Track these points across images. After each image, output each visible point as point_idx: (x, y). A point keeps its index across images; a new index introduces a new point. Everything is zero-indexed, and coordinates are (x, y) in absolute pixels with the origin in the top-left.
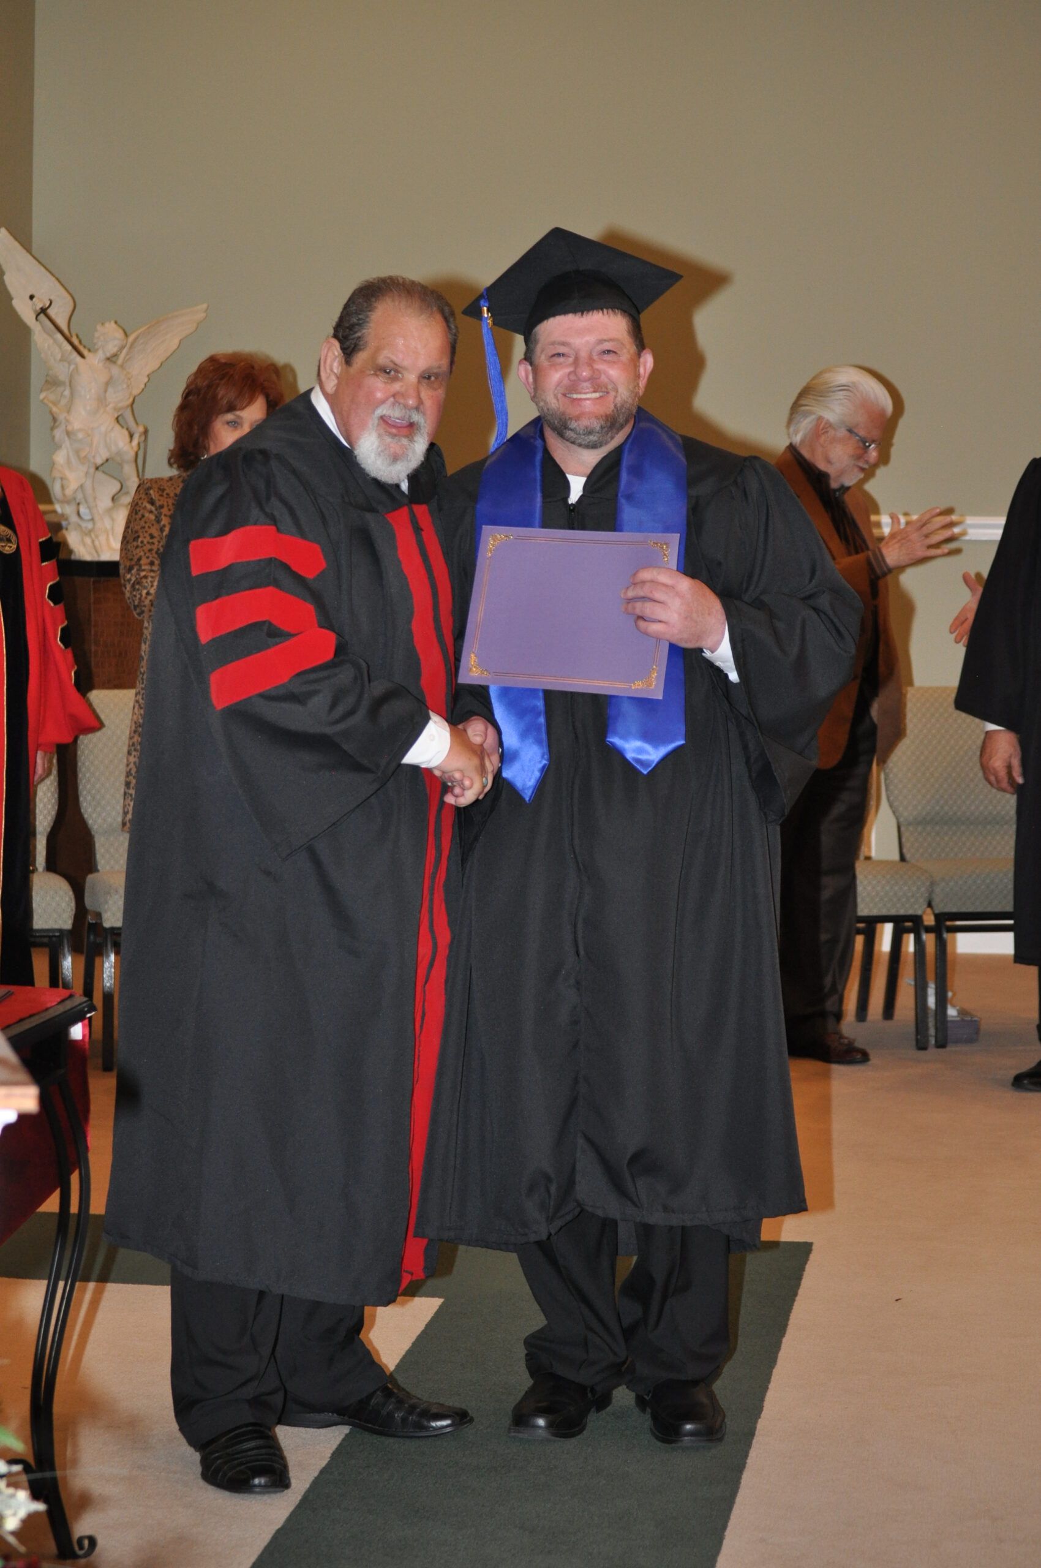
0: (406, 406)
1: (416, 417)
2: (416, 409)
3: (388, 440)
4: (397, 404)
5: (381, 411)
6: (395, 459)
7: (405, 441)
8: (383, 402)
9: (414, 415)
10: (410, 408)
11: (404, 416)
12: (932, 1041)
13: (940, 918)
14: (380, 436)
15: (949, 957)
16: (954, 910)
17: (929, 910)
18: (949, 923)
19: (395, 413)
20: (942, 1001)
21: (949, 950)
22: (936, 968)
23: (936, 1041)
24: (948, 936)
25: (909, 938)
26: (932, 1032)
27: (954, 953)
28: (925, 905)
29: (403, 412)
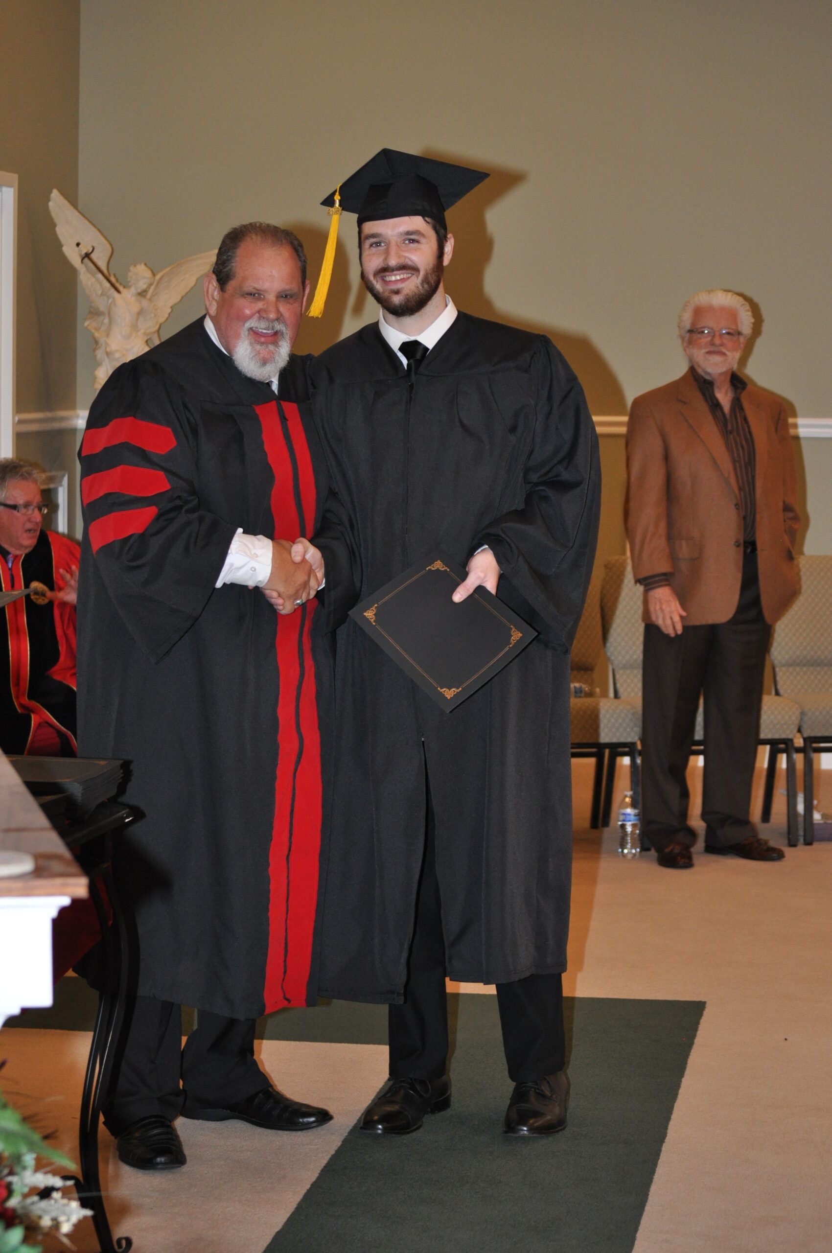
0: (268, 319)
1: (278, 327)
2: (277, 319)
3: (258, 347)
4: (262, 318)
5: (251, 323)
6: (264, 362)
7: (271, 347)
8: (250, 317)
9: (276, 325)
10: (273, 321)
11: (269, 327)
12: (802, 840)
13: (808, 740)
14: (251, 344)
15: (815, 773)
16: (819, 734)
17: (798, 735)
18: (814, 745)
19: (261, 326)
20: (809, 808)
21: (815, 767)
22: (805, 781)
23: (805, 840)
24: (814, 756)
25: (781, 759)
26: (801, 832)
27: (819, 770)
28: (795, 731)
29: (267, 324)
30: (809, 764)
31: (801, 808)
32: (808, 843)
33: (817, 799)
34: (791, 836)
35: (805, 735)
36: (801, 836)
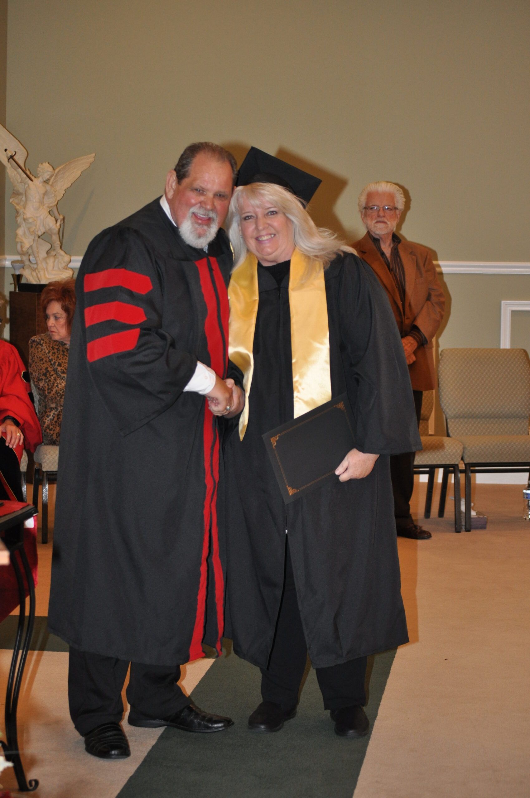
0: (206, 209)
1: (212, 215)
2: (212, 210)
3: (197, 226)
5: (194, 210)
6: (201, 236)
7: (205, 227)
8: (194, 205)
10: (209, 210)
11: (206, 214)
12: (463, 528)
13: (468, 465)
14: (192, 223)
15: (472, 485)
16: (475, 461)
17: (462, 462)
18: (472, 468)
19: (201, 213)
20: (468, 508)
21: (472, 482)
22: (466, 491)
23: (465, 528)
24: (472, 475)
25: (451, 476)
26: (463, 523)
27: (475, 484)
28: (460, 459)
29: (205, 212)
30: (468, 480)
31: (463, 508)
32: (468, 530)
33: (474, 503)
34: (456, 526)
35: (466, 462)
36: (463, 526)
